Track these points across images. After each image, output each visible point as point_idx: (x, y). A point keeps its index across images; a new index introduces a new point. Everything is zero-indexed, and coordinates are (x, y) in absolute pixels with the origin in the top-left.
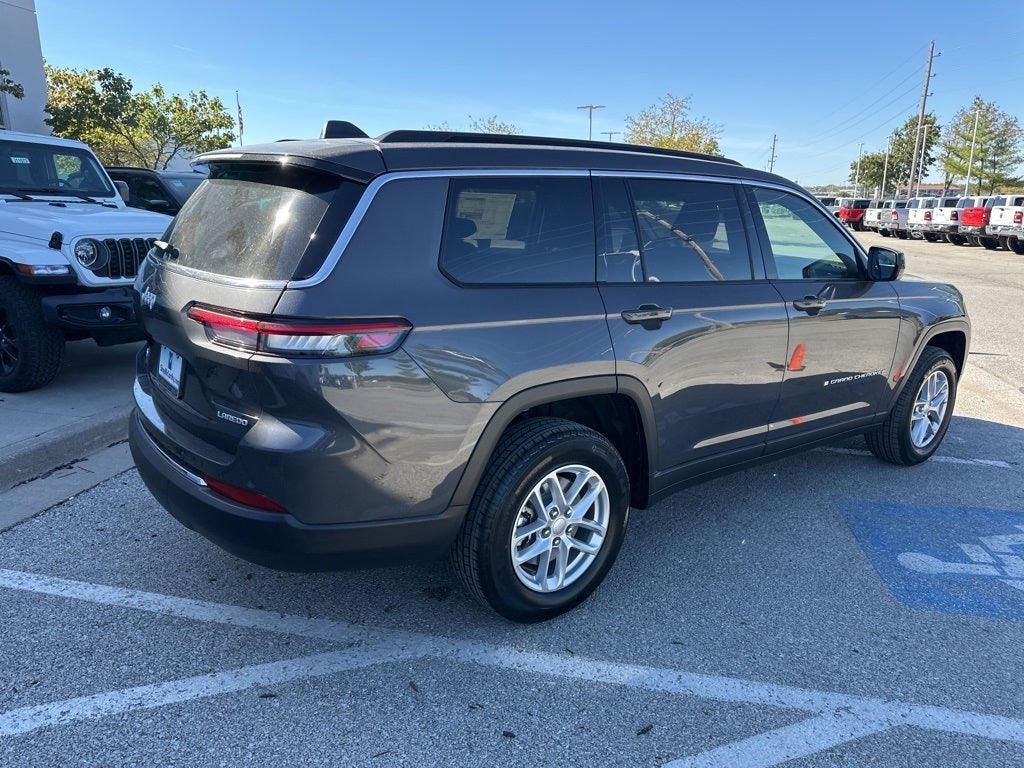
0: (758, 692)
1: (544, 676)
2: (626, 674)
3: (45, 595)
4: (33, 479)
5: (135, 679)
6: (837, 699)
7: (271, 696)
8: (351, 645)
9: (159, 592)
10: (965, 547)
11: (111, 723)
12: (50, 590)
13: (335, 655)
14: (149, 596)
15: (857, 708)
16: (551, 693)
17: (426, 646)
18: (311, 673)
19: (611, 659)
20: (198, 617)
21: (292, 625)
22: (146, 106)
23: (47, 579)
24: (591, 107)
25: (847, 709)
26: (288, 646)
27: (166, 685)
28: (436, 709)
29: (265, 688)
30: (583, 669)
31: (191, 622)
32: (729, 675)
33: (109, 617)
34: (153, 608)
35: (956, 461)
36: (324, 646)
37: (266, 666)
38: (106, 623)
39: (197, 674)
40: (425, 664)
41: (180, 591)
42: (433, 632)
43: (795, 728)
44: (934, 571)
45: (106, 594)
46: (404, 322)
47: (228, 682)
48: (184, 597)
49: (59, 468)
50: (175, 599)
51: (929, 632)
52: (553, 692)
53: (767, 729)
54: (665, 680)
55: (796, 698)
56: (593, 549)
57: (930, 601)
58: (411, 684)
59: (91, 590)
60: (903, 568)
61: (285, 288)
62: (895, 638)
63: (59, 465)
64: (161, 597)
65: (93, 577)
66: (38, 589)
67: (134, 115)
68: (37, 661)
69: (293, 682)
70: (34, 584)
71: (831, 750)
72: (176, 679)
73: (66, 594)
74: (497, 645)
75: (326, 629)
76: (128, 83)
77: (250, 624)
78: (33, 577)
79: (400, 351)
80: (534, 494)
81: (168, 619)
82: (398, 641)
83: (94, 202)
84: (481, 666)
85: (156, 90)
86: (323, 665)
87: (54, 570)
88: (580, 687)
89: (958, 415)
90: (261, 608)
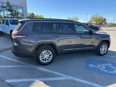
1: (40, 70)
3: (5, 58)
5: (7, 65)
6: (67, 76)
7: (16, 68)
9: (14, 59)
10: (99, 65)
11: (3, 68)
13: (24, 66)
17: (32, 66)
18: (21, 67)
20: (16, 61)
22: (36, 16)
32: (58, 72)
37: (18, 66)
43: (60, 77)
44: (92, 66)
47: (14, 66)
53: (57, 77)
55: (63, 75)
56: (50, 59)
61: (17, 32)
71: (62, 80)
72: (10, 65)
79: (26, 37)
80: (42, 53)
84: (35, 68)
87: (8, 57)
90: (21, 61)
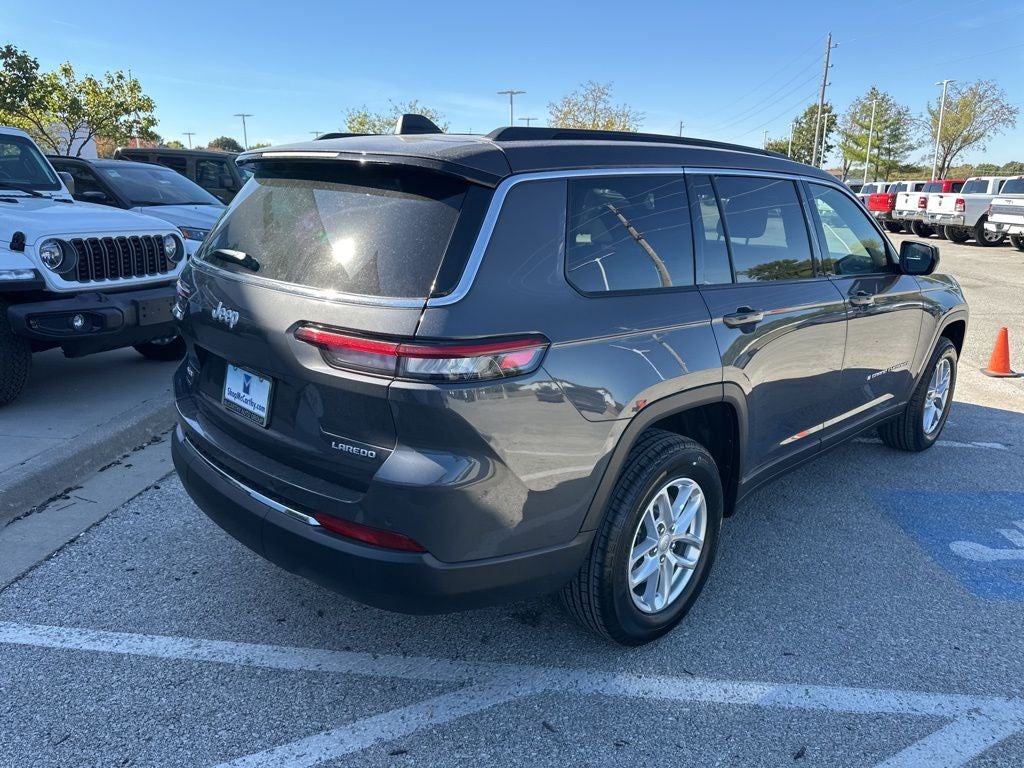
0: (888, 701)
1: (675, 703)
2: (755, 692)
3: (97, 653)
4: (27, 514)
6: (964, 702)
7: (402, 752)
8: (462, 685)
9: (226, 639)
10: (1004, 532)
12: (103, 647)
13: (448, 698)
14: (218, 645)
15: (985, 709)
16: (689, 720)
18: (434, 721)
19: (733, 678)
20: (282, 665)
21: (389, 666)
22: (55, 87)
23: (94, 635)
24: (512, 93)
25: (977, 710)
26: (395, 693)
27: (280, 750)
28: (582, 750)
29: (390, 743)
30: (710, 691)
31: (277, 672)
32: (852, 685)
33: (182, 674)
34: (227, 659)
35: (957, 444)
36: (434, 689)
37: (382, 717)
38: (181, 682)
39: (309, 734)
40: (549, 699)
41: (250, 636)
42: (542, 662)
43: (937, 736)
44: (988, 559)
45: (168, 646)
46: (541, 338)
47: (347, 740)
48: (258, 643)
49: (53, 499)
50: (248, 646)
51: (1013, 623)
52: (693, 720)
53: (914, 740)
54: (796, 696)
56: (692, 563)
57: (999, 591)
58: (544, 723)
59: (147, 643)
60: (958, 558)
61: (425, 307)
62: (985, 631)
63: (52, 495)
64: (232, 645)
65: (145, 626)
66: (86, 647)
67: (43, 97)
68: (118, 735)
69: (418, 734)
70: (80, 640)
71: (982, 757)
72: (287, 741)
73: (120, 649)
74: (613, 671)
75: (428, 668)
76: (34, 62)
77: (344, 669)
78: (75, 631)
79: (541, 370)
80: (649, 511)
81: (250, 670)
82: (510, 676)
83: (40, 196)
84: (606, 697)
85: (65, 70)
86: (444, 710)
87: (94, 621)
88: (716, 712)
89: (958, 401)
90: (348, 649)
